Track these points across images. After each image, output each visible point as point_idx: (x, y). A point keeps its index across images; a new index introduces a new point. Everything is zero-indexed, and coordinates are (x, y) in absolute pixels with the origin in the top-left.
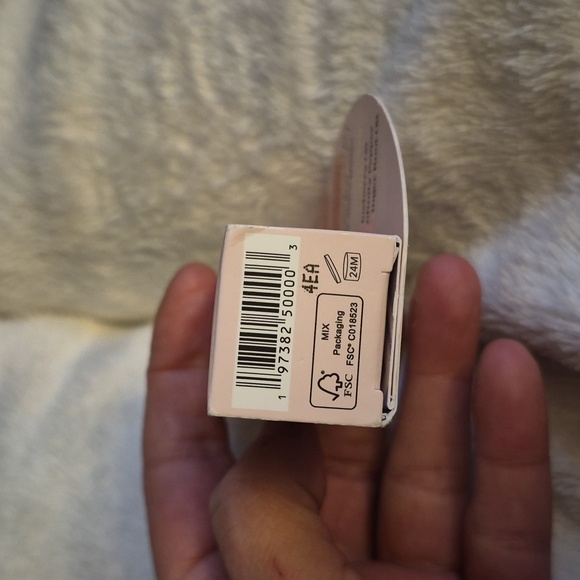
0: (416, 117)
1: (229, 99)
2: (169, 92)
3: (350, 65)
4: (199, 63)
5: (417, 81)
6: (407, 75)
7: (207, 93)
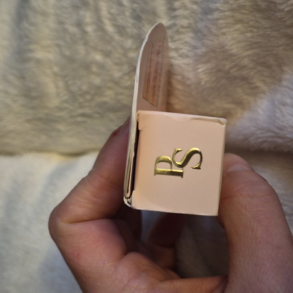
0: (224, 30)
1: (121, 30)
2: (89, 29)
3: (184, 7)
4: (104, 12)
5: (223, 11)
6: (217, 9)
7: (110, 28)
